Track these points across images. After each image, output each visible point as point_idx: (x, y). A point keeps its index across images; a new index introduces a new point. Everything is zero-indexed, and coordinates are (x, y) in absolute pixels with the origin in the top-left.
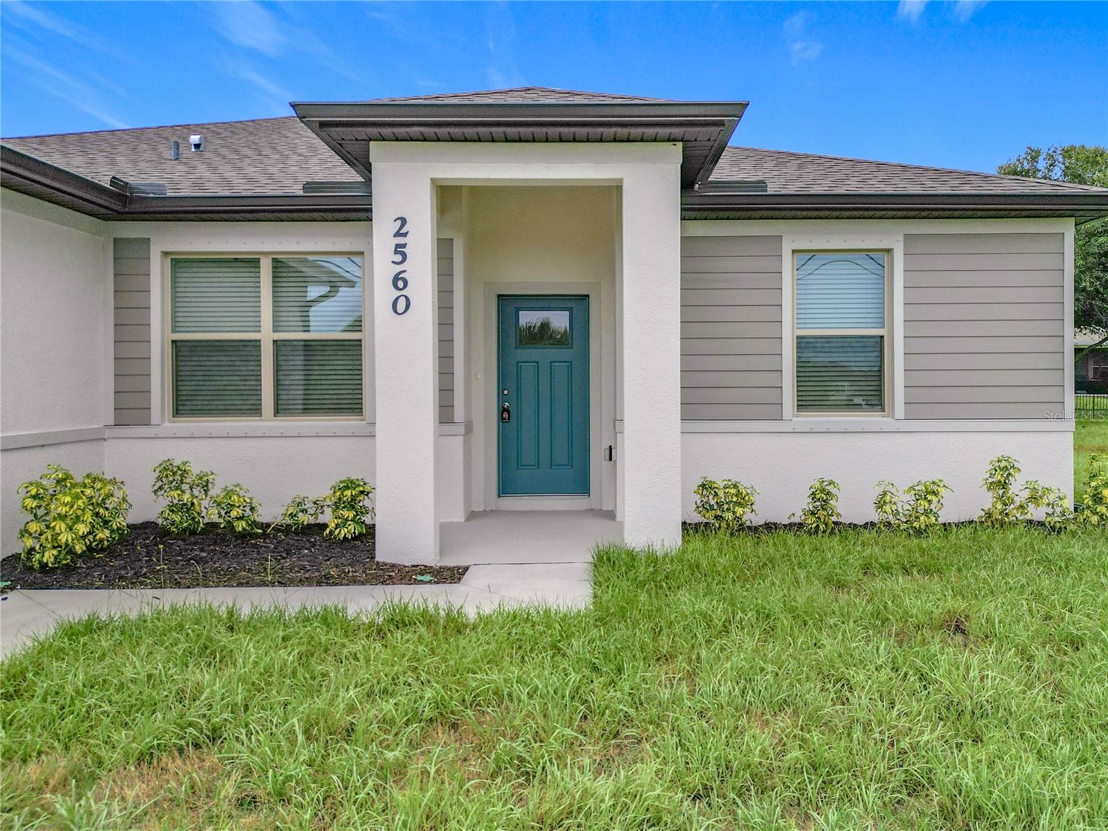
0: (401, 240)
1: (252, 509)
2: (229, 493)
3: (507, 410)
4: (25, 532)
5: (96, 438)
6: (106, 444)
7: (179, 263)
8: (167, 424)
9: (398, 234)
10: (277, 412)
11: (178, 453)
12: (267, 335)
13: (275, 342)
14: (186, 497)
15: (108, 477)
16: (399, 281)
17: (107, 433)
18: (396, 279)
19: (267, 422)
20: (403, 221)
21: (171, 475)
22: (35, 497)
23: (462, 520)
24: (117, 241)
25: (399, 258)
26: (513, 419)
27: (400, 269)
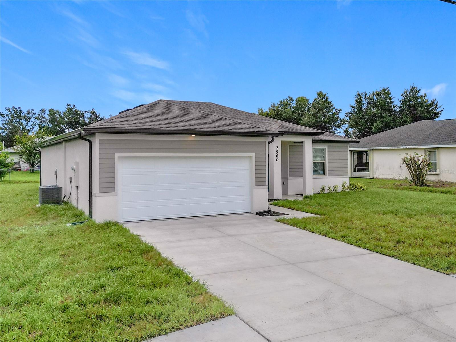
0: (277, 150)
18: (277, 156)
20: (278, 147)
27: (277, 154)
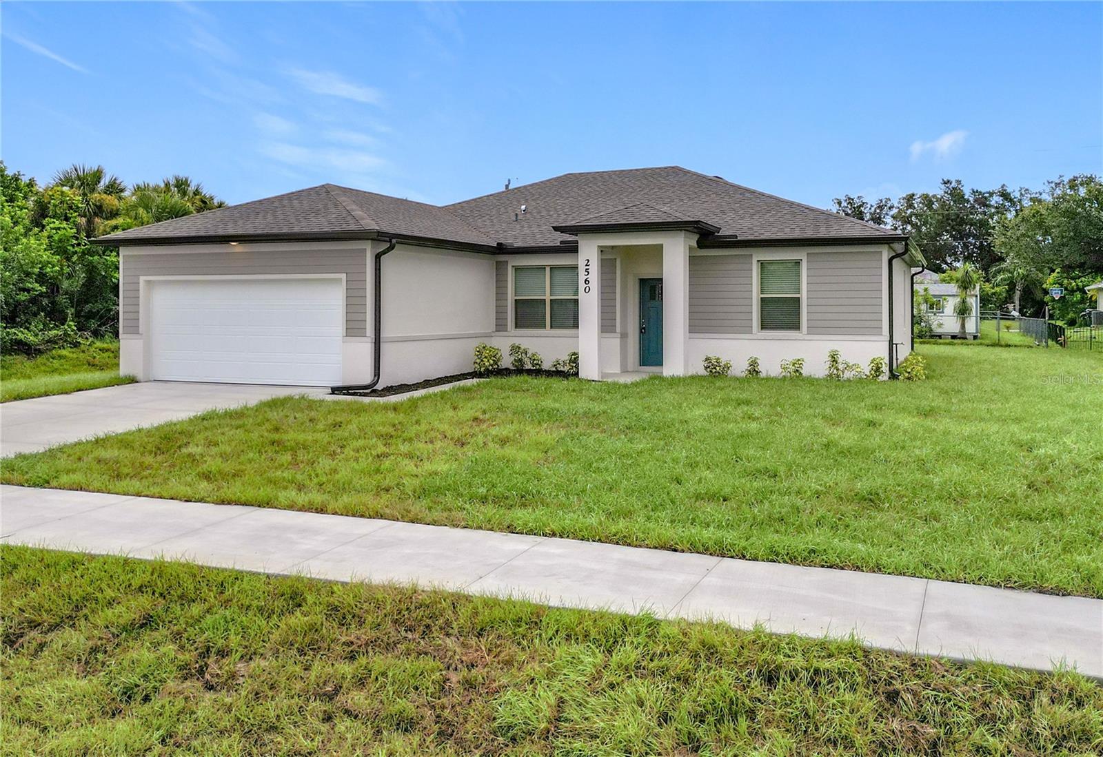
0: (587, 267)
1: (541, 362)
2: (534, 355)
3: (644, 328)
4: (475, 363)
5: (489, 336)
6: (493, 338)
7: (517, 269)
8: (513, 331)
9: (586, 265)
10: (551, 327)
11: (517, 341)
12: (548, 297)
13: (551, 300)
14: (520, 357)
15: (496, 348)
16: (586, 281)
17: (493, 334)
19: (548, 331)
20: (588, 261)
21: (515, 349)
22: (478, 351)
23: (619, 372)
24: (497, 262)
25: (587, 273)
26: (647, 332)
27: (587, 277)
